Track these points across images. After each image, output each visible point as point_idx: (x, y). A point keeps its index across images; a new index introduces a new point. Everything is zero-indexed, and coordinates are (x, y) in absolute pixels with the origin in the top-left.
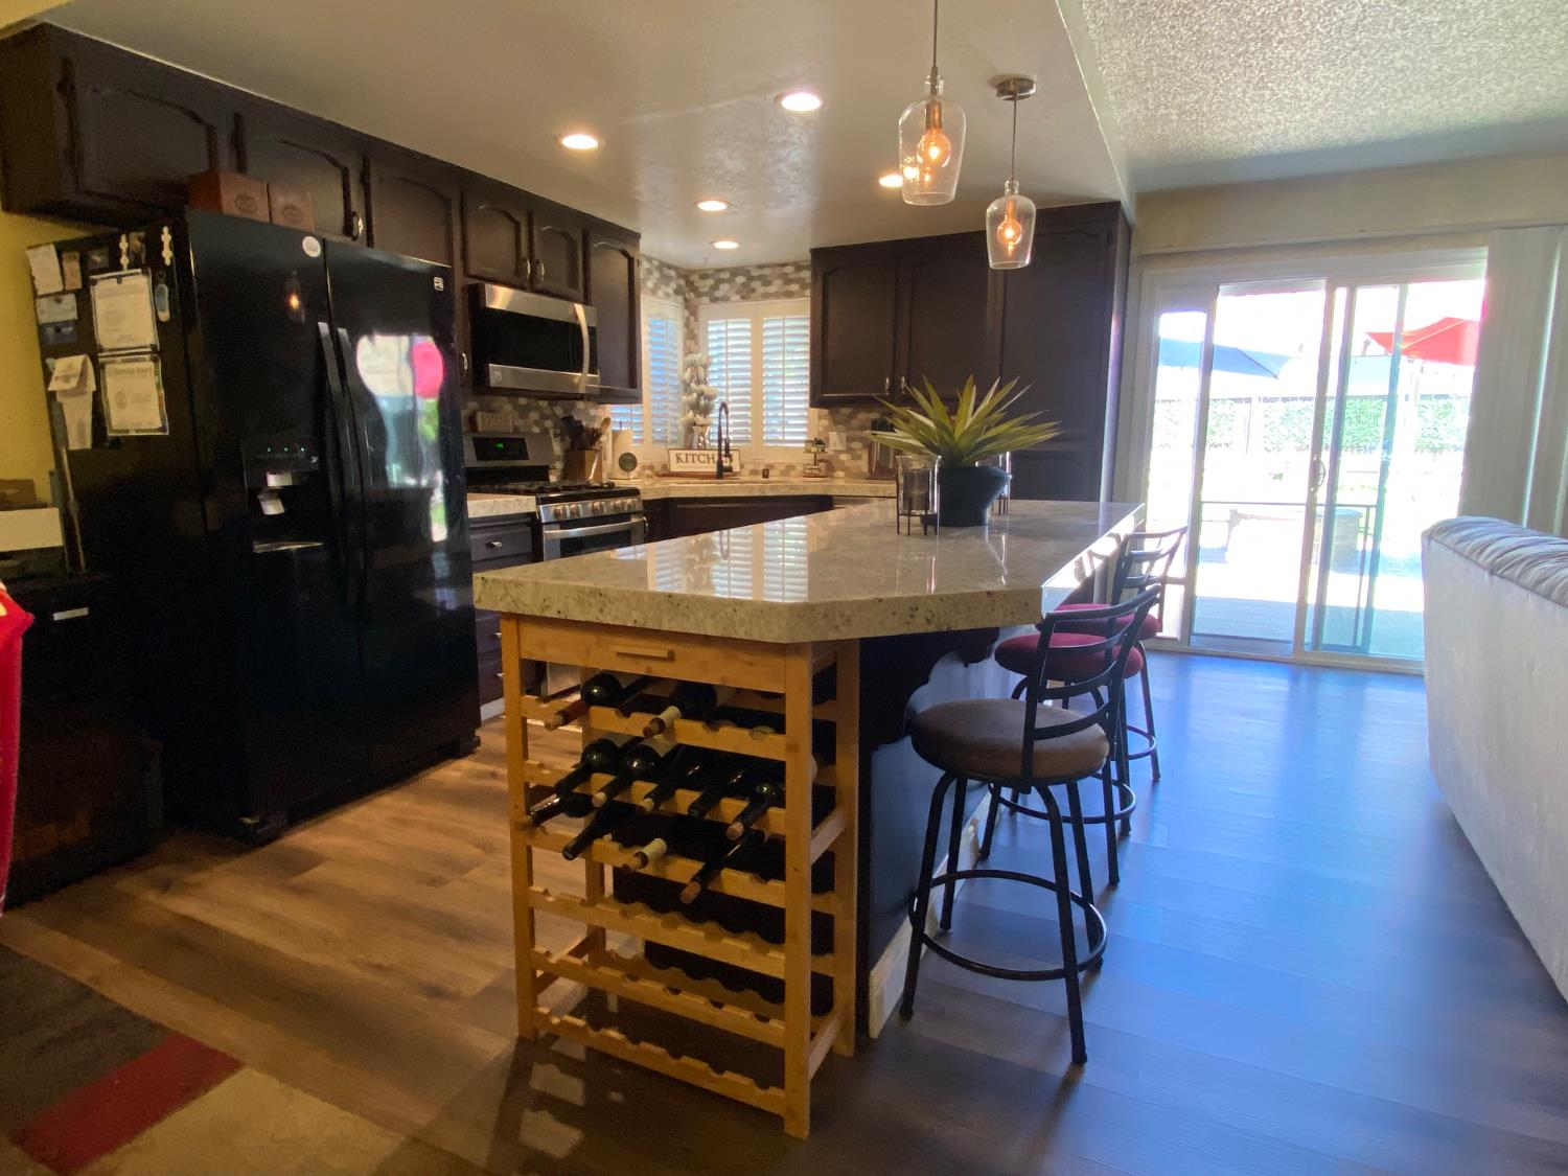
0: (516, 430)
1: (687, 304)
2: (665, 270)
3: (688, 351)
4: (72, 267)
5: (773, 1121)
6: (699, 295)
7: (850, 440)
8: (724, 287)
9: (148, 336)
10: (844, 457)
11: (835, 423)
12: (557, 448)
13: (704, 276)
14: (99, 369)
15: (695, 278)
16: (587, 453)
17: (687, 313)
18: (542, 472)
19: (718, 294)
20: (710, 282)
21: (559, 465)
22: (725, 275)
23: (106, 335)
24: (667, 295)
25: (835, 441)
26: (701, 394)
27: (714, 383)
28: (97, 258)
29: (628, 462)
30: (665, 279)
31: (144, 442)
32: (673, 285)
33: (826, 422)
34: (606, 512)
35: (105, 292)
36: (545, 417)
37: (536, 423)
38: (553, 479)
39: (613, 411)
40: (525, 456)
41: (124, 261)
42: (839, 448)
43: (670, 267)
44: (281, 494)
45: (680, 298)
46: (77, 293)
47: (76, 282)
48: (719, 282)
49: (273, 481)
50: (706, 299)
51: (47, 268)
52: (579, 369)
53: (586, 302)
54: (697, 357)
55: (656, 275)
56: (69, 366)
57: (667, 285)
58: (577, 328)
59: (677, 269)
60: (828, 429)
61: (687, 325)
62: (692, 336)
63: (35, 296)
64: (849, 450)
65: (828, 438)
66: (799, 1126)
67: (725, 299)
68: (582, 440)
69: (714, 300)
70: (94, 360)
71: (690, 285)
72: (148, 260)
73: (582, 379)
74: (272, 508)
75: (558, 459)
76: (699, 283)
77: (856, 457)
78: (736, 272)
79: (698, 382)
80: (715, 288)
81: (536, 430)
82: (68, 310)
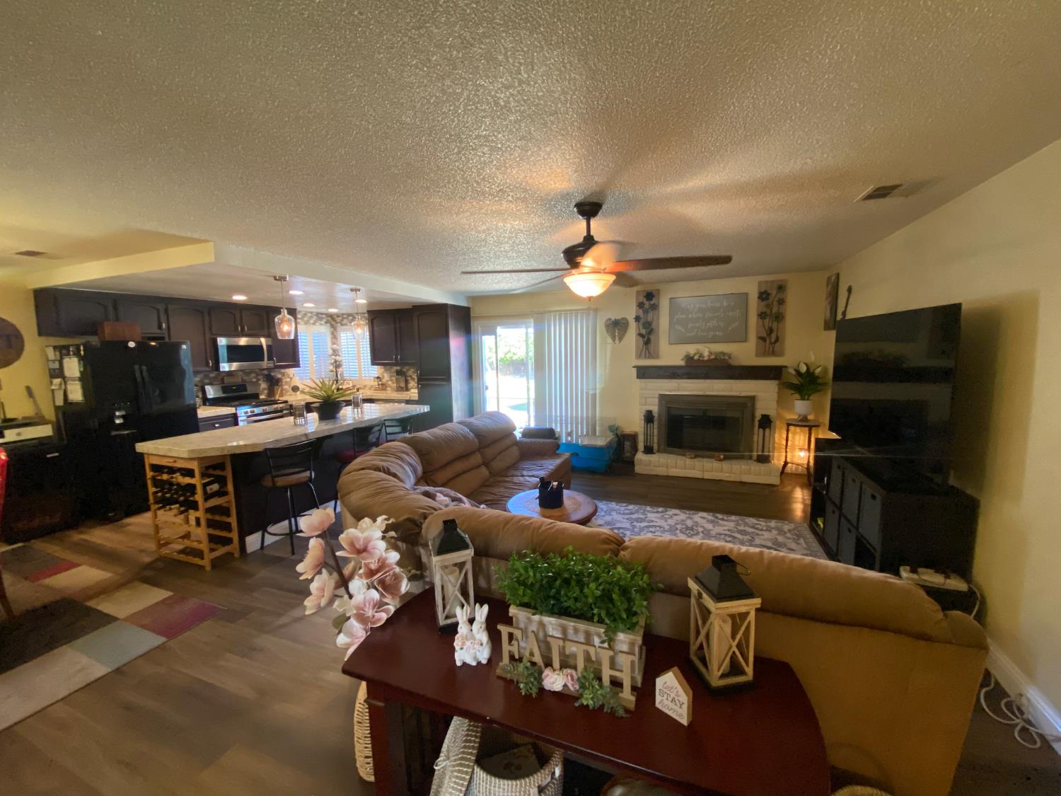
0: (245, 381)
1: (332, 326)
2: (320, 316)
3: (334, 344)
4: (58, 353)
5: (201, 567)
6: (337, 323)
7: (391, 377)
8: (345, 321)
9: (78, 375)
10: (390, 383)
11: (386, 370)
12: (263, 385)
13: (338, 316)
14: (65, 383)
15: (335, 317)
16: (276, 387)
17: (332, 329)
18: (256, 396)
19: (343, 323)
20: (340, 318)
21: (266, 392)
22: (345, 316)
23: (67, 373)
24: (321, 324)
25: (386, 377)
26: (336, 361)
27: (343, 358)
28: (64, 352)
29: (295, 389)
30: (321, 319)
31: (77, 404)
32: (325, 320)
33: (382, 370)
34: (268, 411)
35: (66, 361)
36: (258, 375)
37: (254, 378)
38: (262, 397)
39: (291, 371)
40: (246, 390)
41: (71, 353)
42: (388, 379)
43: (322, 314)
44: (123, 417)
45: (328, 325)
46: (59, 361)
47: (58, 358)
48: (344, 318)
49: (117, 414)
50: (339, 325)
51: (51, 354)
52: (263, 360)
53: (267, 336)
54: (335, 346)
55: (315, 318)
56: (57, 381)
57: (321, 320)
58: (261, 346)
59: (326, 314)
60: (383, 372)
61: (333, 334)
62: (334, 337)
63: (48, 360)
64: (391, 380)
65: (383, 376)
66: (208, 568)
67: (346, 325)
68: (274, 383)
69: (342, 325)
70: (64, 380)
71: (333, 319)
72: (77, 354)
73: (265, 364)
74: (118, 421)
75: (265, 389)
76: (336, 319)
77: (393, 383)
78: (349, 315)
79: (336, 356)
80: (342, 320)
81: (254, 380)
82: (57, 365)
